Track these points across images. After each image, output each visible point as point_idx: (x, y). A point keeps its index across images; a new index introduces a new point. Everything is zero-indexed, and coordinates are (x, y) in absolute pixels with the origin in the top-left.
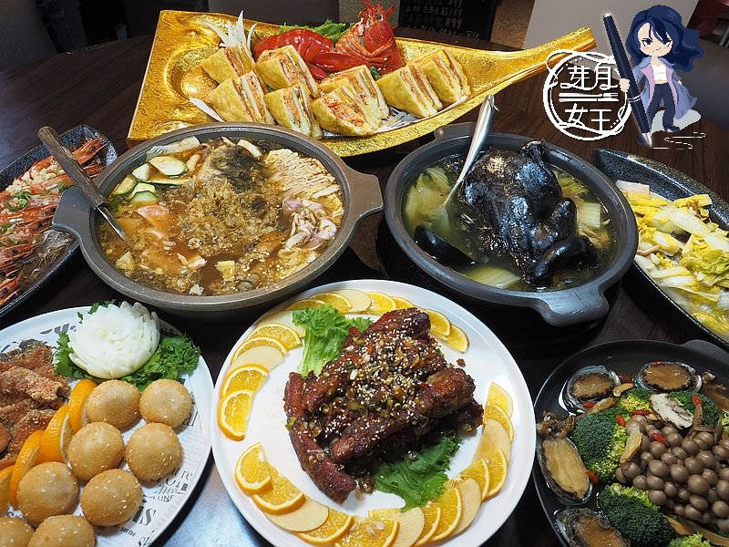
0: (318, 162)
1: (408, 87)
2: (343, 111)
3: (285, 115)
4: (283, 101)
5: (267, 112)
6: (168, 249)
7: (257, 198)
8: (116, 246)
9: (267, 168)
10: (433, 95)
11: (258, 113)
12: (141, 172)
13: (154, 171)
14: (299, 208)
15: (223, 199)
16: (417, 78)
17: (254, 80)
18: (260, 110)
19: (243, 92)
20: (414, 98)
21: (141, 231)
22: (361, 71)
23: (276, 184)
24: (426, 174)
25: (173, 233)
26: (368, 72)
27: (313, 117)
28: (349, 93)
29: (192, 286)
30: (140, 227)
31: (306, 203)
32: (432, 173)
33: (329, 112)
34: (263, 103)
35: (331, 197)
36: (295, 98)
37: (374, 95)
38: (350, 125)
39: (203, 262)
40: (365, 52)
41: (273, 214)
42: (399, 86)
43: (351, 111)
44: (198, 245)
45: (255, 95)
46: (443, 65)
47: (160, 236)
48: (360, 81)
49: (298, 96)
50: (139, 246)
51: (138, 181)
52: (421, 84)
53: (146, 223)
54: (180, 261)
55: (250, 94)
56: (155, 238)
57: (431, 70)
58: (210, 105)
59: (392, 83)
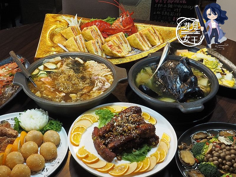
0: (104, 65)
1: (138, 40)
2: (114, 48)
3: (92, 49)
4: (92, 44)
5: (85, 49)
6: (52, 90)
7: (82, 76)
8: (34, 90)
9: (86, 67)
10: (148, 43)
11: (82, 49)
12: (41, 68)
13: (45, 68)
14: (98, 79)
15: (71, 75)
16: (142, 36)
17: (81, 37)
18: (83, 48)
19: (77, 41)
20: (141, 43)
21: (43, 85)
22: (121, 34)
23: (89, 71)
24: (144, 69)
25: (54, 86)
26: (123, 34)
27: (103, 50)
28: (116, 42)
29: (61, 101)
30: (42, 84)
31: (100, 77)
32: (146, 69)
33: (109, 48)
34: (84, 45)
35: (109, 76)
36: (96, 43)
37: (126, 43)
38: (117, 53)
39: (64, 94)
40: (122, 28)
41: (88, 81)
42: (135, 39)
43: (117, 48)
44: (62, 90)
45: (81, 42)
46: (152, 32)
47: (49, 87)
48: (121, 38)
49: (97, 43)
50: (42, 90)
51: (40, 70)
52: (144, 39)
53: (44, 83)
54: (57, 94)
55: (80, 42)
56: (47, 87)
57: (147, 34)
58: (65, 46)
59: (132, 38)
